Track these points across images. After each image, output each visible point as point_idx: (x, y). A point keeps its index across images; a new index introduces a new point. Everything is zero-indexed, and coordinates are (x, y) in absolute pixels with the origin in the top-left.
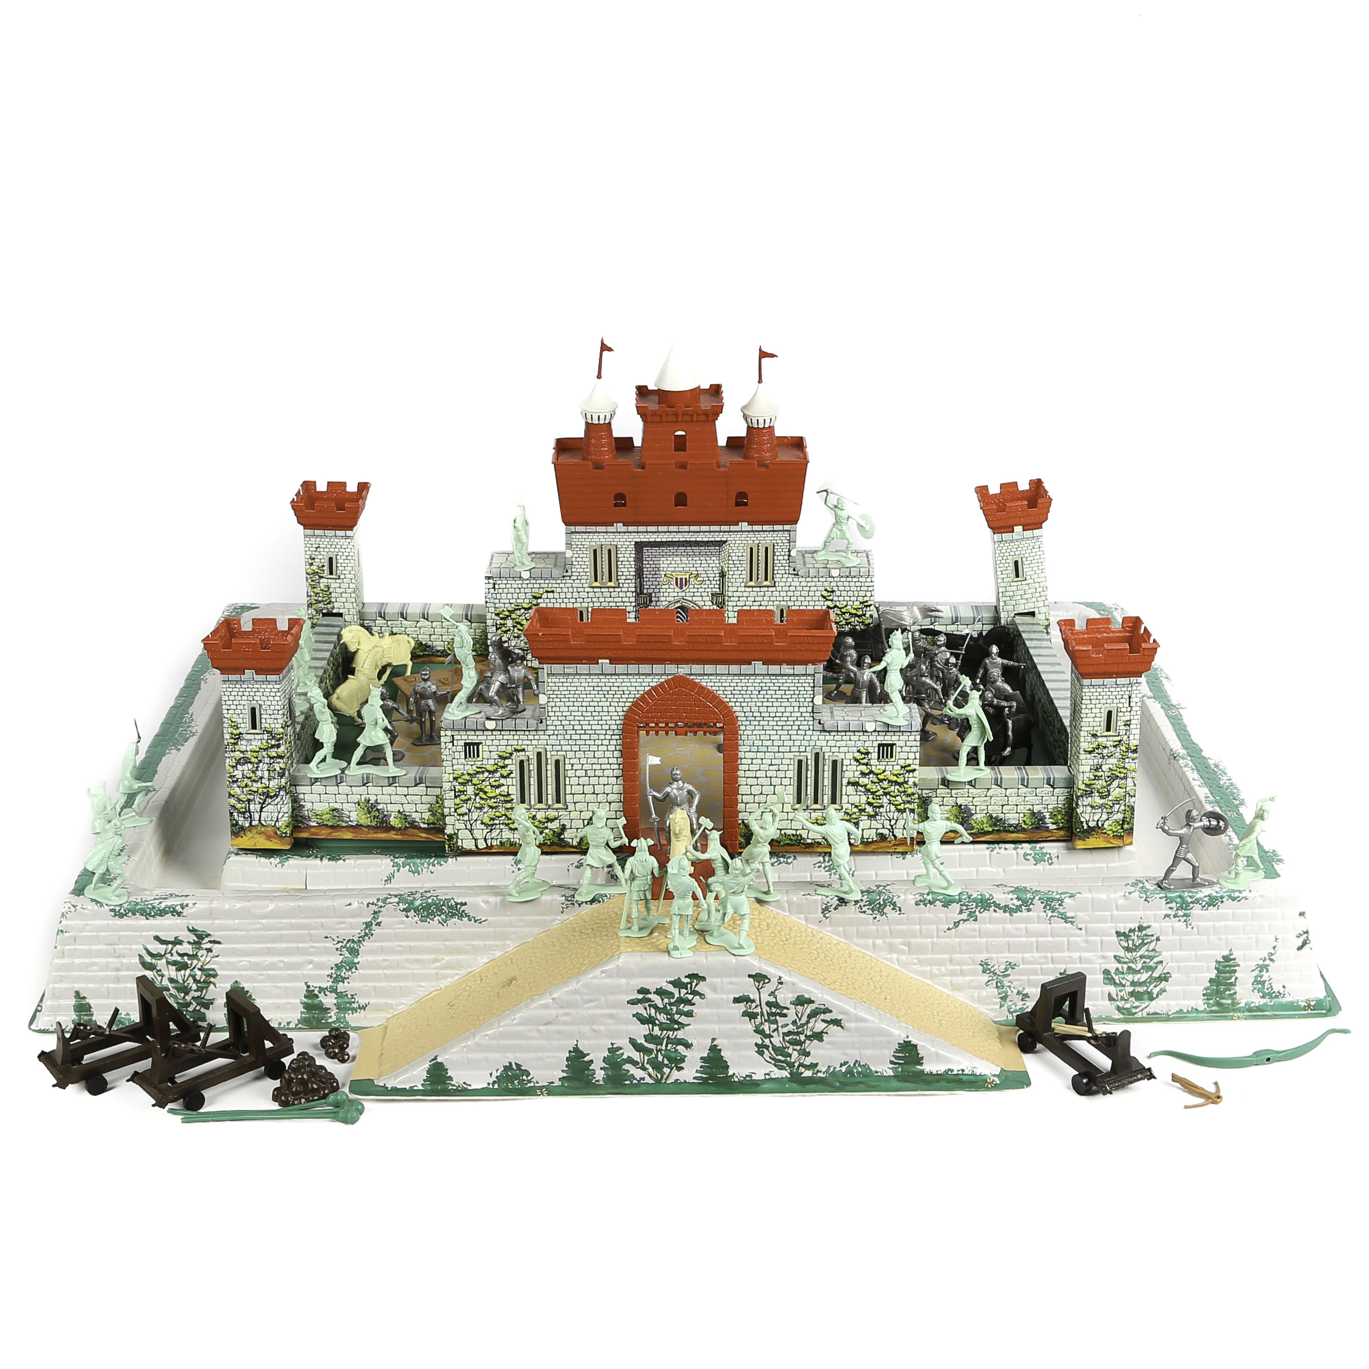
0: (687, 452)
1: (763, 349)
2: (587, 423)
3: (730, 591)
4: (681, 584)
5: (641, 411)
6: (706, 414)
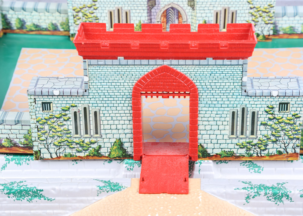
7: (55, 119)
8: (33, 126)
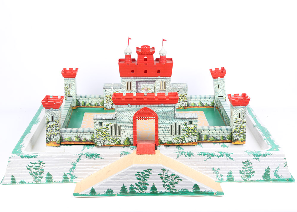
7: (103, 129)
8: (95, 132)
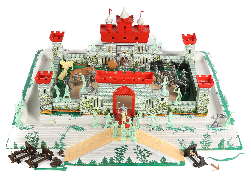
0: (126, 30)
1: (142, 10)
2: (107, 24)
3: (134, 54)
4: (125, 53)
5: (117, 22)
6: (130, 23)
